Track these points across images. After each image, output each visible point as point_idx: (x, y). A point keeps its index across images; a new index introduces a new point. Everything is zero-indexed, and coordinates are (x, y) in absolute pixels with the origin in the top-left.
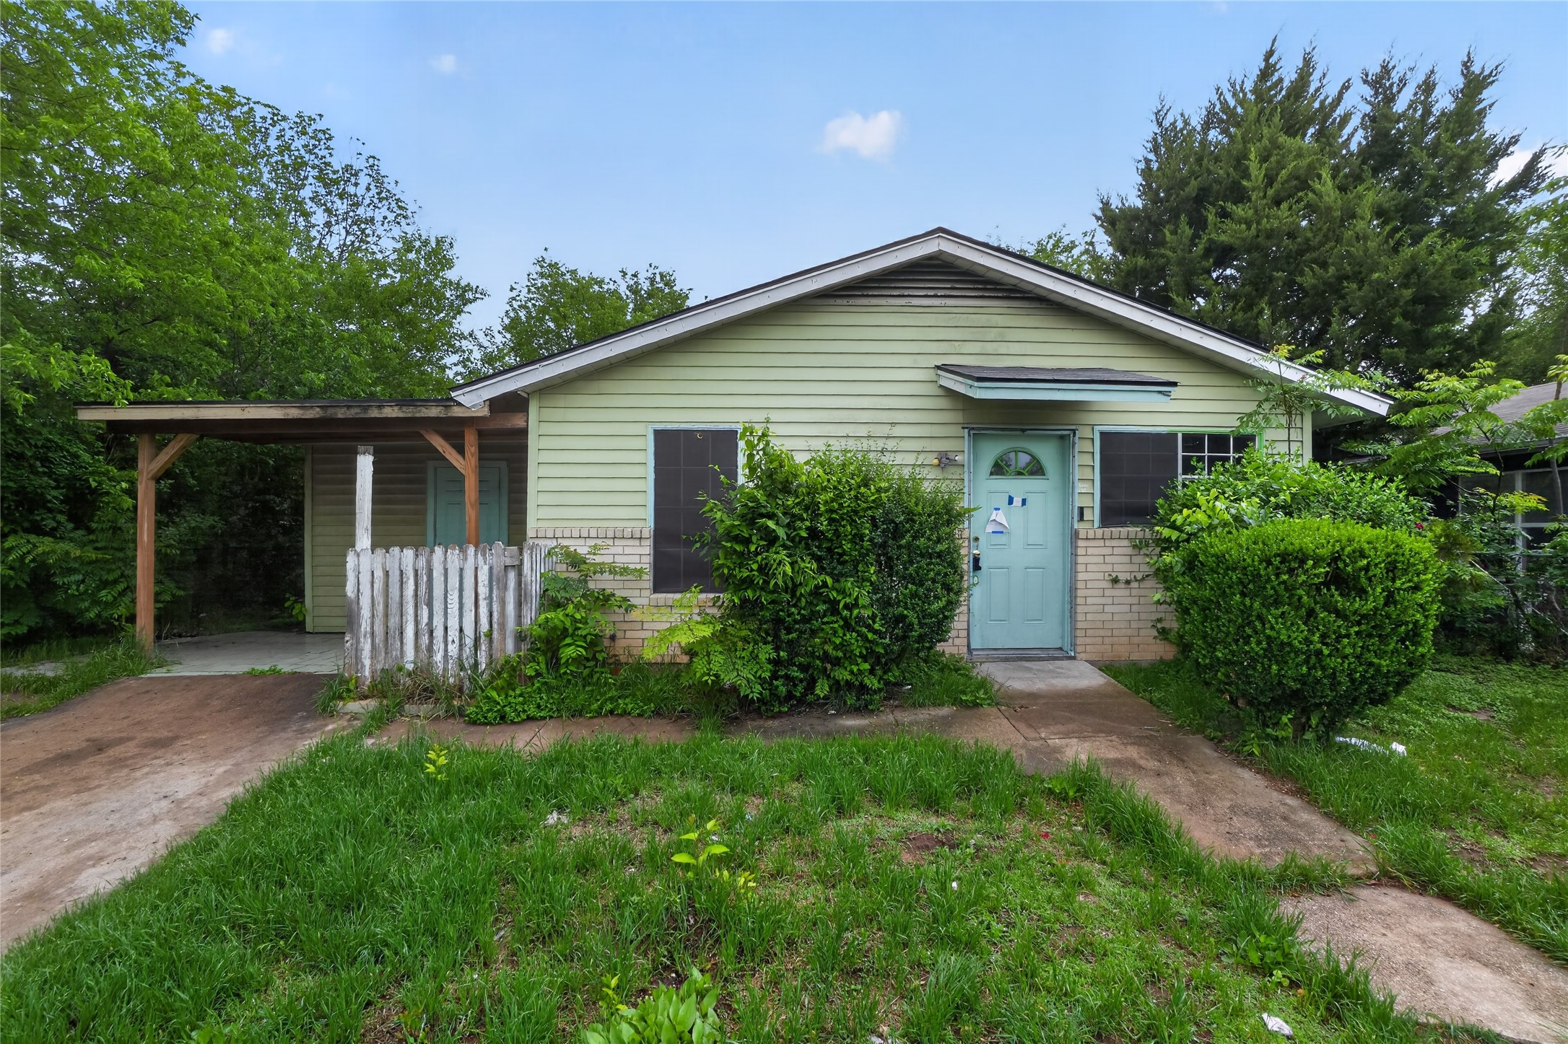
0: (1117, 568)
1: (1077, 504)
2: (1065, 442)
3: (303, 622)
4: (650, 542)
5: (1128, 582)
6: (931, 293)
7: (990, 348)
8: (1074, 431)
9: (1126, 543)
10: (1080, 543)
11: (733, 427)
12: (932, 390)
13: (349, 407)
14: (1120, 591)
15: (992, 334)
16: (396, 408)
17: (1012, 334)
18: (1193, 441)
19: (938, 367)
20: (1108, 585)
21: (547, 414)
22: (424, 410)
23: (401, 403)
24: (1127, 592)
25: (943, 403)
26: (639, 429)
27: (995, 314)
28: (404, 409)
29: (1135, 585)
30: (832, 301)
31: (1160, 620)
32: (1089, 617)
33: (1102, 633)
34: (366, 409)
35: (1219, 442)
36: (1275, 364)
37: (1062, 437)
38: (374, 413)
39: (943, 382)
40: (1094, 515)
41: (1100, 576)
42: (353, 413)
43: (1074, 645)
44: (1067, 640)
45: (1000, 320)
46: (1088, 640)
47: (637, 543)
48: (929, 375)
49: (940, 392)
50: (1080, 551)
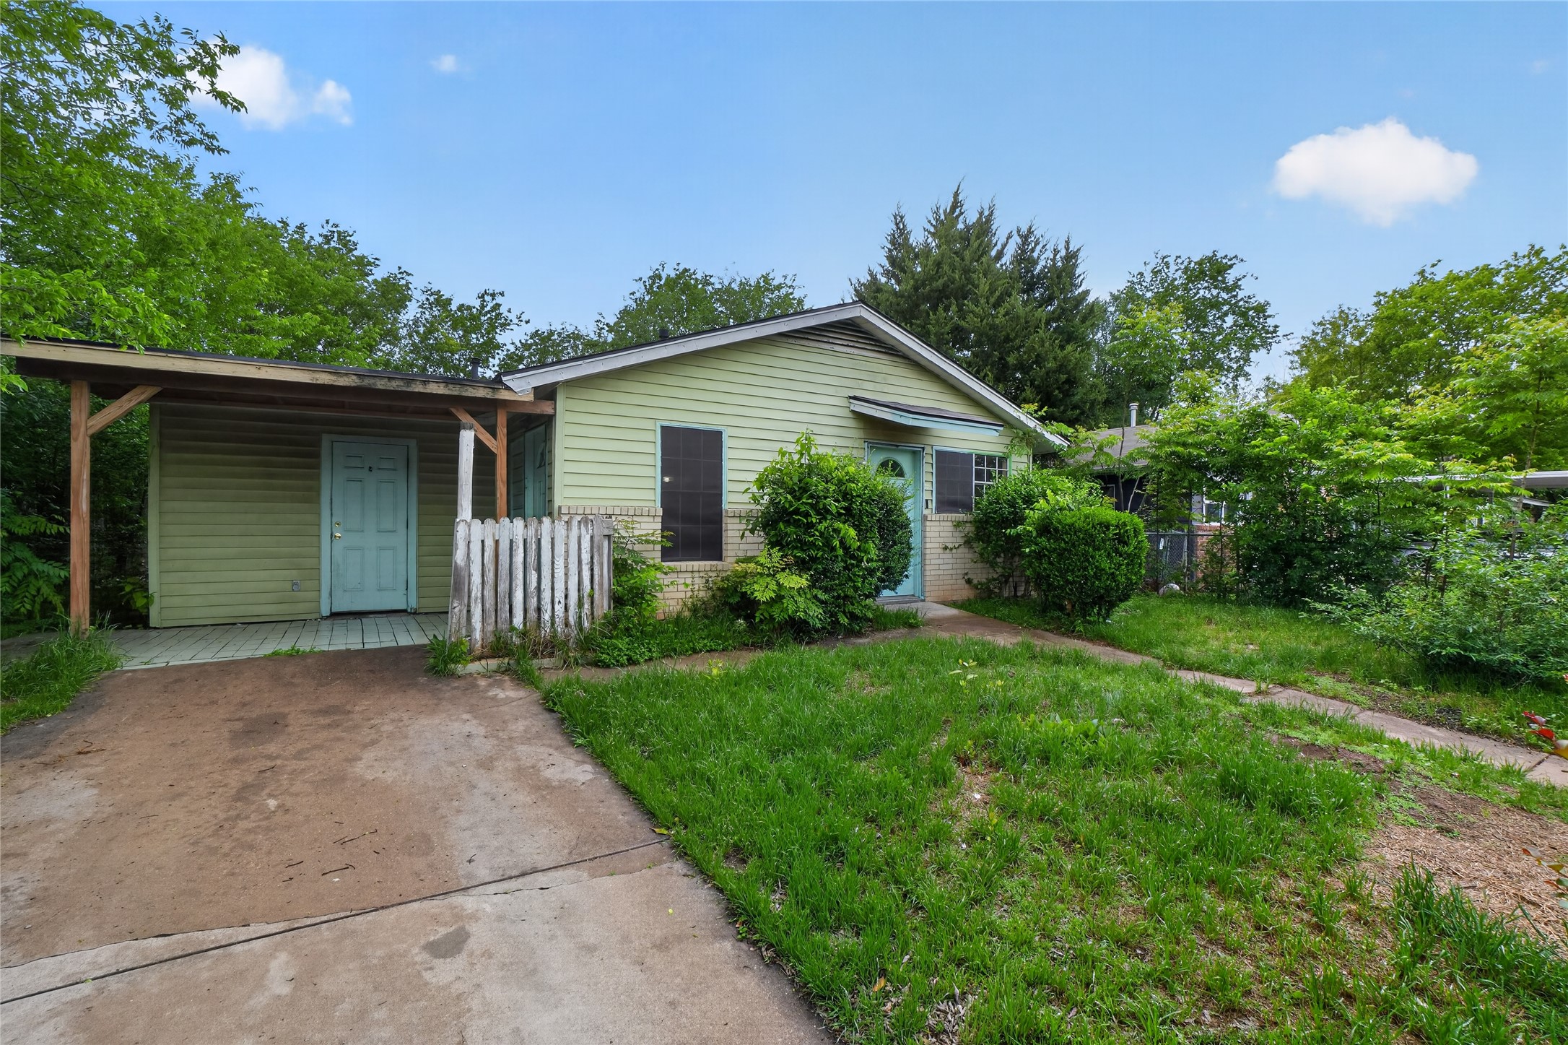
0: (946, 540)
1: (925, 498)
2: (917, 455)
3: (147, 617)
4: (660, 519)
5: (951, 549)
6: (846, 343)
7: (879, 387)
8: (923, 448)
9: (950, 524)
10: (928, 523)
11: (720, 428)
12: (846, 413)
13: (390, 379)
14: (948, 555)
15: (879, 378)
16: (442, 385)
17: (892, 380)
18: (980, 459)
19: (850, 397)
20: (941, 551)
21: (573, 404)
22: (470, 389)
23: (447, 381)
24: (950, 556)
25: (851, 423)
26: (649, 424)
27: (882, 364)
28: (451, 386)
29: (954, 551)
30: (790, 341)
31: (966, 574)
32: (933, 573)
33: (938, 583)
34: (409, 382)
35: (991, 461)
36: (1024, 416)
37: (914, 453)
38: (418, 388)
39: (852, 408)
40: (933, 505)
41: (937, 545)
42: (394, 385)
43: (923, 592)
44: (919, 587)
45: (885, 369)
46: (933, 588)
47: (651, 519)
48: (844, 402)
49: (850, 415)
50: (928, 529)
